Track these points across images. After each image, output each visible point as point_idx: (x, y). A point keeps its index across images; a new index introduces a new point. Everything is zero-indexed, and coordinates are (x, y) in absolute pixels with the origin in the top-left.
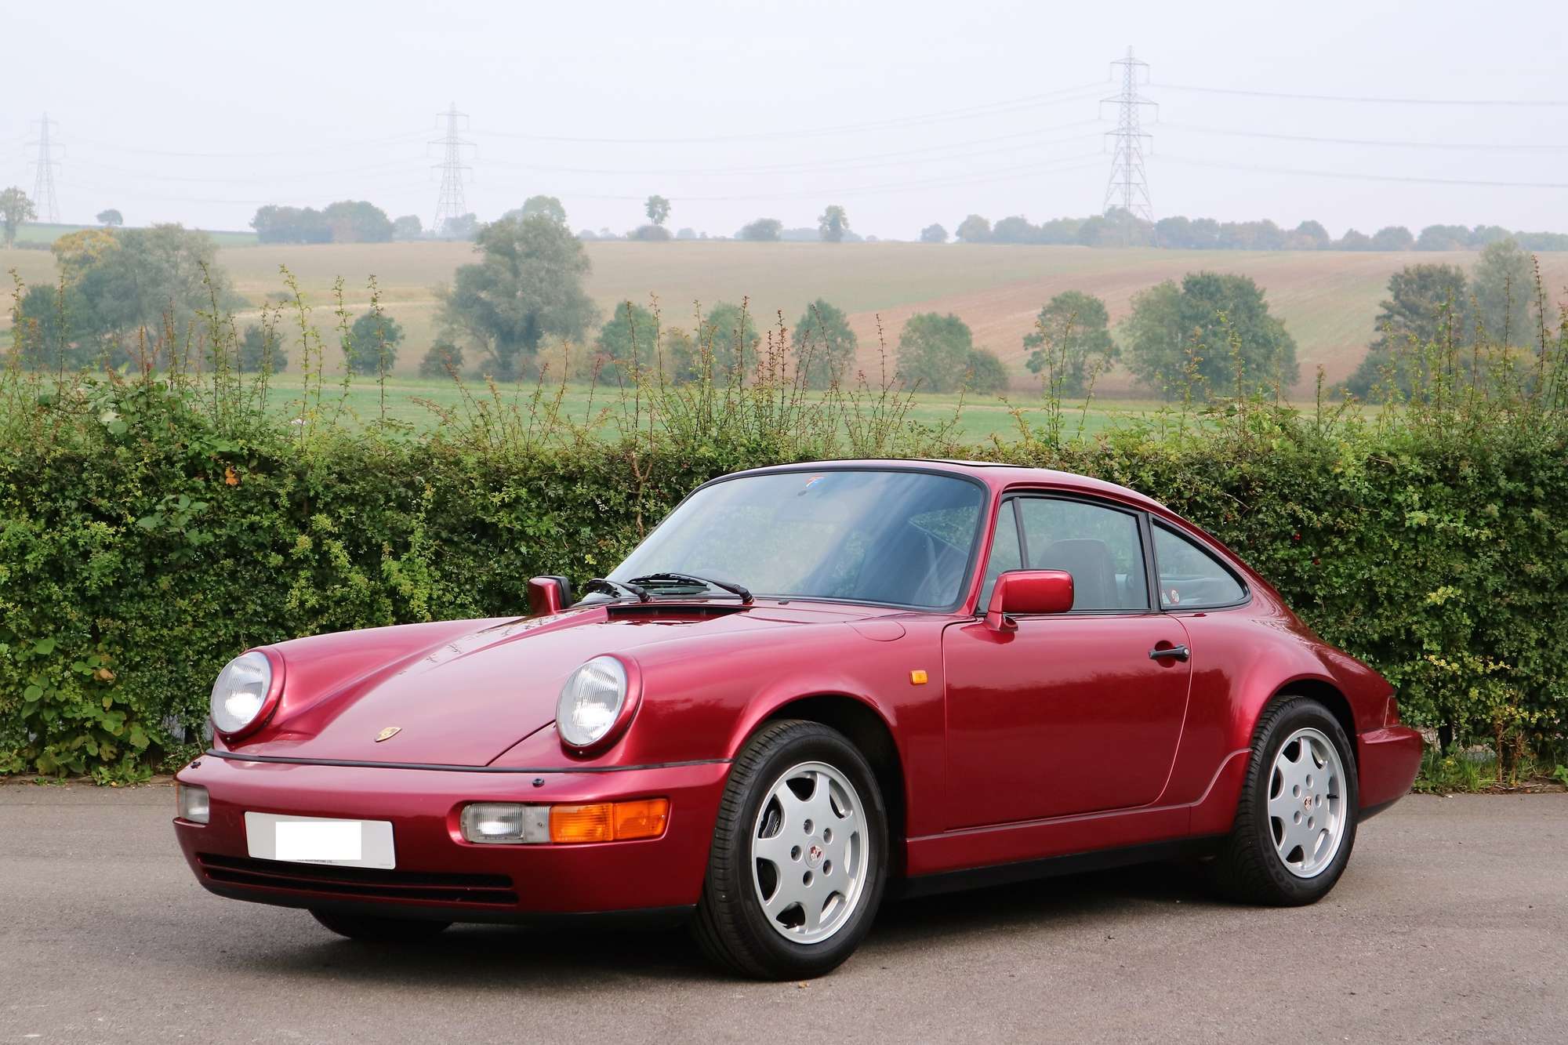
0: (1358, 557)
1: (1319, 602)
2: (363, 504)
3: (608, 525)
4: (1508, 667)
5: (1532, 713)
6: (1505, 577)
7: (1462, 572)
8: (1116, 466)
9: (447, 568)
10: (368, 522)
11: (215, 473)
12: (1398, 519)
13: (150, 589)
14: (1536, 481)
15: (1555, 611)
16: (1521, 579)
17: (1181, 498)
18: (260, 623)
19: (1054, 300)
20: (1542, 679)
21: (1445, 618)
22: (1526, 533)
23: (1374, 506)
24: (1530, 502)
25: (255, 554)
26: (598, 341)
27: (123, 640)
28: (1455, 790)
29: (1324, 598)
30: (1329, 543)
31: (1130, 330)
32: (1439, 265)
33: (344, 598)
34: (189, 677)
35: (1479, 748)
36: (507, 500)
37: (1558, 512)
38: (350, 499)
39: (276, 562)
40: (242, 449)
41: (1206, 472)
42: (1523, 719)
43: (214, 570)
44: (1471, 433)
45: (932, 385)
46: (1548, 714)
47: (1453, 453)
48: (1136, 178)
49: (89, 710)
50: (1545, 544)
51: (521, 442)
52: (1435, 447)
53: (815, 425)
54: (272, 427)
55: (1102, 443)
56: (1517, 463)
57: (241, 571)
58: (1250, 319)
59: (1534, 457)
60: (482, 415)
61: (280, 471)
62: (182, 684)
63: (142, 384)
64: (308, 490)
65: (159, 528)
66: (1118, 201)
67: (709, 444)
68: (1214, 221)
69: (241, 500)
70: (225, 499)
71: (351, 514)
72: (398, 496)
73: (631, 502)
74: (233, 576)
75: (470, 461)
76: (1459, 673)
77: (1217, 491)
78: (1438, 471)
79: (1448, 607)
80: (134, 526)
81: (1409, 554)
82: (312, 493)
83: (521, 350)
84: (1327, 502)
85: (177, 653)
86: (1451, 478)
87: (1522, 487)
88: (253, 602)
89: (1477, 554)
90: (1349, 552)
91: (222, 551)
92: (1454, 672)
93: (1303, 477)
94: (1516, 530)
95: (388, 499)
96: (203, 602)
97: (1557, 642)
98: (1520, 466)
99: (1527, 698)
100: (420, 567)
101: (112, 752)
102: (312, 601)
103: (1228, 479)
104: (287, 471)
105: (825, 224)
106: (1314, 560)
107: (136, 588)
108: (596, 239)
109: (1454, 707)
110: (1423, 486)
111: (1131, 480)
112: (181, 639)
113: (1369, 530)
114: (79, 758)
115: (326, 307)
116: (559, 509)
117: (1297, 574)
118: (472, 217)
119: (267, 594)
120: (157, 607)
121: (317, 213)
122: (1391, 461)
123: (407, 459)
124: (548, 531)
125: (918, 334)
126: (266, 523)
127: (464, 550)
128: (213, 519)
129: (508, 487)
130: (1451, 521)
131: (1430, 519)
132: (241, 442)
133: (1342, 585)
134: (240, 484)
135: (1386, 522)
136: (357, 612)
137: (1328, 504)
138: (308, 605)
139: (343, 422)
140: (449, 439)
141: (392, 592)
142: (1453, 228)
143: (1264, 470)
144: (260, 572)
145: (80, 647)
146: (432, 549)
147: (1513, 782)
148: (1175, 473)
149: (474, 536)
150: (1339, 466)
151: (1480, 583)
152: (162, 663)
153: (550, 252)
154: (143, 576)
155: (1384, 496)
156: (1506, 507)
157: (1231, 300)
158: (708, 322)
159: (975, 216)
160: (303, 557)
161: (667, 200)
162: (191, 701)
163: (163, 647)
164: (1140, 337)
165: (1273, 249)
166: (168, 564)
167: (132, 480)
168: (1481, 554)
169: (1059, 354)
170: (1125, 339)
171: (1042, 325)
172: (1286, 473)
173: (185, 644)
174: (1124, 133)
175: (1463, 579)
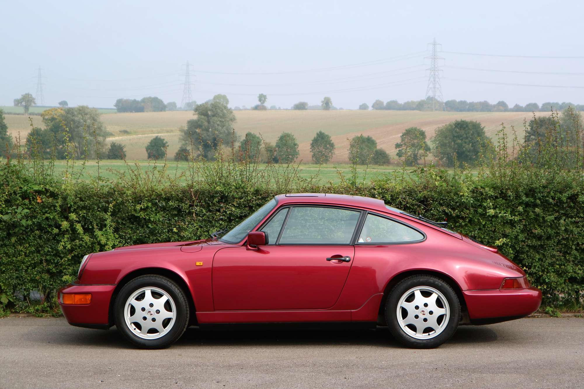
0: (469, 227)
2: (89, 209)
3: (182, 217)
4: (527, 269)
6: (526, 235)
7: (509, 233)
8: (377, 193)
9: (121, 233)
10: (91, 216)
11: (33, 198)
12: (484, 212)
13: (8, 242)
14: (537, 197)
15: (546, 248)
16: (532, 235)
18: (51, 255)
19: (406, 130)
20: (541, 274)
21: (503, 250)
22: (534, 217)
23: (476, 208)
24: (535, 206)
25: (48, 229)
30: (458, 222)
31: (434, 141)
33: (81, 245)
34: (24, 276)
36: (143, 207)
37: (546, 209)
38: (84, 208)
39: (56, 232)
40: (43, 189)
41: (411, 195)
43: (33, 235)
44: (512, 179)
45: (362, 162)
46: (543, 287)
47: (505, 187)
48: (437, 86)
50: (541, 222)
51: (149, 185)
52: (499, 185)
54: (55, 180)
55: (374, 184)
57: (43, 235)
59: (536, 188)
61: (57, 197)
62: (21, 278)
63: (6, 164)
64: (67, 204)
65: (11, 219)
66: (431, 94)
67: (221, 185)
68: (466, 101)
69: (43, 208)
70: (36, 208)
71: (84, 213)
72: (103, 206)
73: (191, 208)
74: (40, 237)
75: (129, 192)
77: (415, 202)
78: (500, 194)
79: (504, 246)
81: (489, 226)
82: (69, 205)
83: (212, 150)
85: (19, 267)
86: (505, 196)
87: (532, 200)
88: (47, 247)
89: (515, 225)
90: (466, 225)
91: (35, 228)
93: (448, 196)
94: (530, 216)
95: (99, 207)
96: (28, 247)
97: (546, 259)
98: (531, 192)
99: (536, 281)
100: (110, 233)
102: (69, 247)
103: (419, 197)
104: (60, 197)
105: (323, 104)
107: (3, 242)
108: (239, 110)
110: (494, 199)
112: (20, 261)
113: (473, 217)
115: (141, 136)
116: (163, 211)
119: (53, 244)
120: (11, 249)
121: (138, 101)
122: (482, 190)
123: (106, 192)
124: (159, 219)
125: (357, 143)
126: (52, 217)
127: (128, 227)
128: (32, 216)
129: (144, 202)
130: (504, 213)
131: (496, 212)
132: (43, 186)
134: (42, 202)
135: (480, 214)
136: (87, 251)
137: (458, 206)
138: (67, 248)
139: (82, 178)
140: (122, 185)
141: (99, 243)
142: (554, 103)
143: (433, 194)
144: (50, 236)
146: (114, 226)
148: (399, 195)
149: (131, 221)
150: (462, 192)
151: (516, 237)
152: (13, 271)
153: (221, 114)
154: (6, 237)
155: (479, 204)
156: (526, 207)
157: (471, 130)
158: (279, 140)
159: (379, 100)
160: (65, 230)
161: (266, 96)
162: (24, 285)
163: (13, 265)
164: (438, 144)
165: (488, 111)
166: (14, 233)
167: (1, 201)
168: (516, 226)
169: (408, 150)
170: (432, 144)
171: (402, 140)
172: (442, 195)
173: (22, 263)
174: (433, 69)
175: (509, 235)
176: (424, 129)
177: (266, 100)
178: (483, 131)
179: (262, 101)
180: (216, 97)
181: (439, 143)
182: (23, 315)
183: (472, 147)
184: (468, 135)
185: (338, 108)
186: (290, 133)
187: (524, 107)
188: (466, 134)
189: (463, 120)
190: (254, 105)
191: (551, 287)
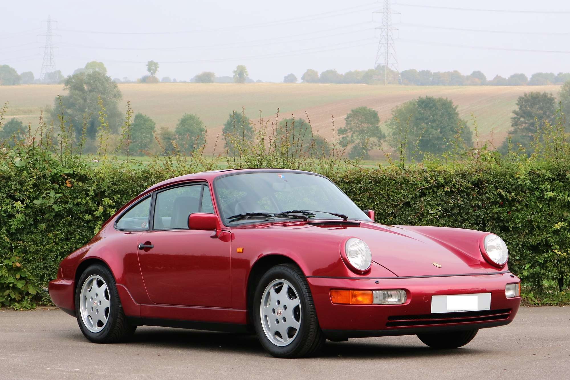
0: (526, 211)
1: (511, 229)
2: (123, 194)
7: (567, 216)
8: (429, 176)
11: (62, 182)
12: (541, 195)
13: (35, 230)
17: (455, 188)
19: (353, 111)
21: (560, 235)
23: (532, 191)
27: (25, 251)
28: (565, 304)
29: (513, 228)
30: (514, 206)
31: (390, 125)
32: (542, 93)
34: (52, 265)
38: (118, 192)
39: (88, 218)
40: (74, 172)
41: (464, 177)
43: (62, 221)
47: (563, 168)
49: (11, 280)
52: (556, 166)
54: (84, 163)
55: (422, 167)
57: (73, 222)
58: (449, 119)
61: (89, 181)
62: (49, 268)
63: (31, 146)
64: (101, 188)
65: (41, 205)
68: (430, 71)
69: (73, 193)
70: (66, 193)
71: (118, 198)
72: (137, 190)
74: (70, 224)
76: (567, 257)
77: (470, 185)
78: (557, 176)
79: (562, 230)
80: (29, 204)
81: (546, 209)
82: (103, 190)
83: (88, 138)
84: (513, 189)
85: (47, 256)
86: (562, 179)
88: (79, 235)
90: (522, 209)
91: (66, 214)
92: (565, 257)
93: (504, 179)
96: (58, 235)
101: (19, 297)
103: (473, 180)
104: (92, 181)
105: (236, 74)
106: (508, 212)
107: (30, 230)
108: (122, 83)
109: (565, 271)
110: (551, 182)
111: (435, 181)
112: (49, 250)
113: (530, 200)
114: (7, 299)
117: (501, 218)
119: (83, 231)
120: (39, 237)
122: (538, 172)
123: (140, 176)
125: (285, 129)
126: (84, 202)
128: (62, 201)
130: (563, 196)
131: (554, 195)
132: (74, 169)
133: (520, 222)
134: (72, 186)
135: (537, 197)
140: (156, 167)
142: (547, 74)
143: (488, 176)
144: (81, 222)
145: (7, 254)
148: (452, 178)
150: (518, 175)
152: (41, 260)
153: (101, 89)
154: (33, 224)
155: (535, 186)
157: (440, 110)
158: (180, 124)
159: (311, 70)
160: (99, 215)
161: (157, 63)
163: (41, 253)
164: (395, 129)
165: (459, 85)
166: (44, 219)
169: (356, 138)
170: (388, 130)
171: (347, 123)
172: (497, 177)
173: (50, 252)
174: (384, 28)
175: (567, 219)
176: (375, 109)
177: (158, 69)
178: (456, 112)
179: (152, 71)
180: (88, 66)
181: (397, 128)
182: (51, 308)
183: (441, 132)
184: (435, 117)
185: (255, 81)
186: (194, 115)
187: (507, 78)
188: (433, 116)
189: (428, 96)
190: (140, 77)
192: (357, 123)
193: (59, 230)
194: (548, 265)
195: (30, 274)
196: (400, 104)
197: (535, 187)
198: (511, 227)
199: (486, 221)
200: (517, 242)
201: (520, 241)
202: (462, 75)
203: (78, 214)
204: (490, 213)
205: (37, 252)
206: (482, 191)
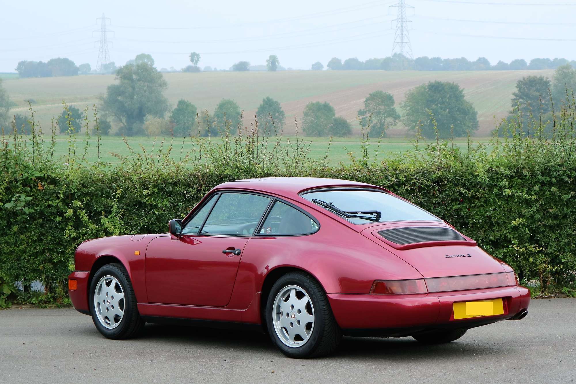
0: (485, 208)
1: (471, 225)
2: (93, 196)
3: (190, 201)
4: (544, 249)
5: (553, 267)
6: (542, 214)
7: (525, 213)
8: (390, 174)
9: (126, 220)
10: (95, 203)
11: (34, 185)
12: (500, 192)
13: (9, 231)
14: (553, 177)
15: (562, 227)
16: (548, 215)
17: (415, 186)
18: (53, 244)
19: (370, 95)
20: (557, 253)
21: (519, 230)
22: (550, 197)
23: (491, 187)
24: (551, 184)
25: (50, 216)
26: (170, 117)
29: (472, 224)
30: (474, 202)
31: (404, 107)
32: (538, 76)
33: (86, 233)
34: (26, 266)
35: (534, 281)
36: (150, 193)
37: (561, 188)
38: (87, 194)
39: (59, 220)
40: (44, 175)
41: (425, 175)
42: (550, 269)
43: (34, 223)
44: (527, 158)
45: (318, 133)
46: (560, 267)
47: (521, 166)
48: (406, 40)
50: (557, 201)
51: (154, 170)
52: (514, 164)
53: (271, 160)
54: (56, 166)
55: (385, 164)
56: (546, 169)
57: (45, 224)
58: (457, 101)
59: (552, 167)
60: (138, 160)
61: (59, 183)
62: (23, 268)
63: (4, 150)
64: (71, 191)
65: (13, 208)
66: (398, 50)
67: (229, 169)
68: (440, 58)
69: (44, 195)
70: (38, 195)
71: (88, 200)
72: (106, 192)
73: (199, 193)
74: (42, 225)
75: (135, 178)
76: (525, 252)
77: (429, 183)
78: (515, 173)
79: (520, 226)
80: (3, 206)
81: (505, 206)
82: (72, 192)
83: (137, 122)
84: (473, 186)
85: (21, 256)
86: (520, 176)
87: (548, 179)
88: (50, 235)
90: (481, 206)
91: (38, 216)
92: (523, 252)
93: (463, 176)
94: (546, 195)
95: (103, 194)
96: (30, 236)
97: (563, 239)
98: (547, 171)
99: (552, 261)
100: (116, 220)
102: (74, 235)
103: (434, 178)
104: (63, 183)
105: (269, 63)
106: (468, 209)
107: (4, 231)
108: (169, 72)
109: (523, 265)
110: (510, 179)
111: (396, 179)
112: (22, 251)
113: (489, 197)
115: (50, 105)
116: (170, 196)
117: (461, 215)
118: (113, 63)
119: (55, 232)
120: (12, 239)
121: (45, 63)
122: (497, 169)
123: (109, 178)
124: (166, 205)
125: (311, 111)
126: (55, 204)
127: (133, 213)
128: (34, 203)
129: (150, 188)
130: (521, 193)
131: (512, 192)
132: (44, 172)
133: (479, 219)
134: (44, 189)
135: (496, 194)
138: (72, 236)
139: (84, 164)
140: (125, 169)
141: (105, 230)
142: (544, 59)
143: (448, 174)
144: (52, 224)
146: (121, 213)
147: (547, 294)
148: (413, 176)
149: (136, 207)
150: (477, 172)
151: (532, 217)
152: (15, 260)
153: (149, 79)
154: (6, 226)
156: (542, 186)
157: (448, 93)
158: (219, 108)
159: (335, 58)
160: (69, 217)
161: (199, 54)
162: (26, 275)
163: (15, 254)
165: (466, 70)
166: (16, 221)
167: (1, 189)
168: (532, 205)
169: (374, 118)
170: (402, 111)
171: (366, 106)
172: (457, 175)
173: (24, 253)
174: (400, 20)
175: (526, 215)
176: (391, 92)
177: (200, 59)
178: (462, 94)
179: (194, 61)
181: (409, 109)
182: (26, 306)
184: (444, 99)
185: (286, 69)
186: (231, 100)
187: (509, 64)
188: (442, 98)
189: (437, 81)
191: (567, 266)
192: (375, 105)
193: (32, 232)
194: (507, 260)
195: (5, 275)
196: (412, 88)
197: (494, 184)
198: (470, 224)
199: (447, 217)
200: (476, 237)
201: (480, 237)
202: (469, 61)
203: (49, 216)
204: (450, 210)
205: (11, 253)
206: (442, 188)
